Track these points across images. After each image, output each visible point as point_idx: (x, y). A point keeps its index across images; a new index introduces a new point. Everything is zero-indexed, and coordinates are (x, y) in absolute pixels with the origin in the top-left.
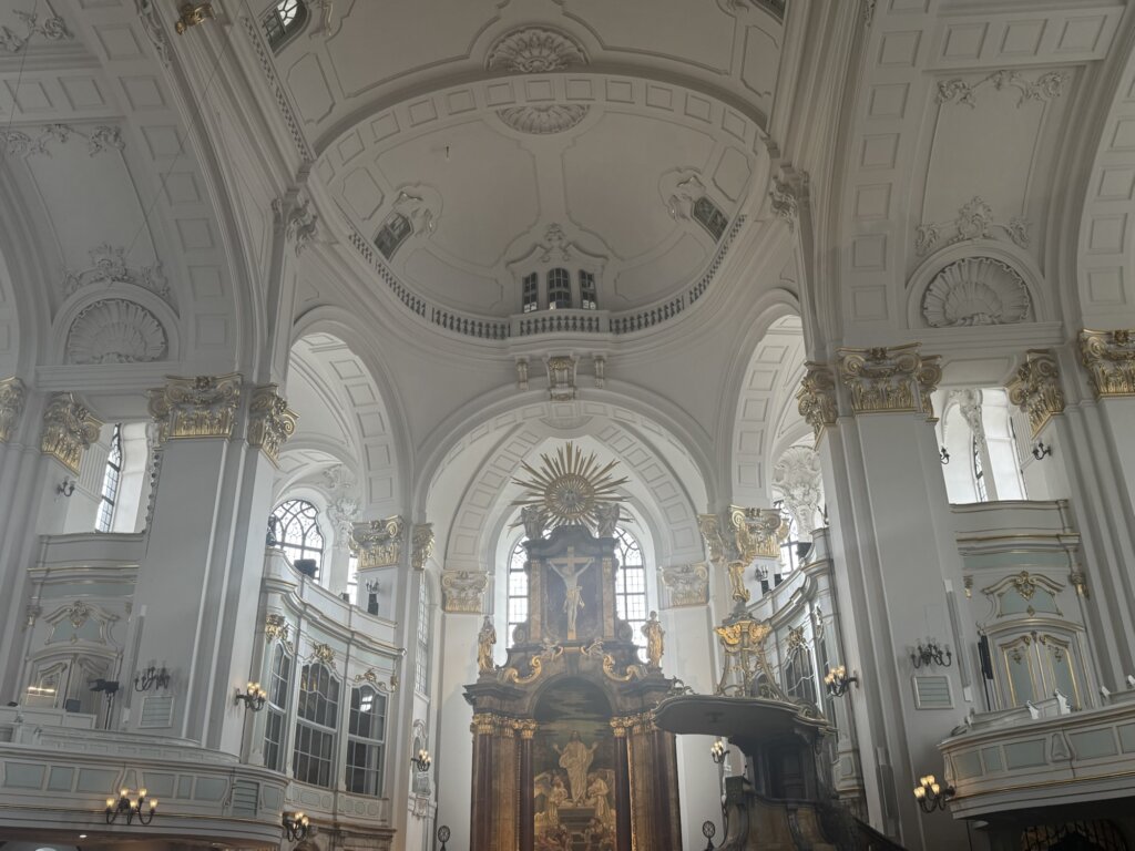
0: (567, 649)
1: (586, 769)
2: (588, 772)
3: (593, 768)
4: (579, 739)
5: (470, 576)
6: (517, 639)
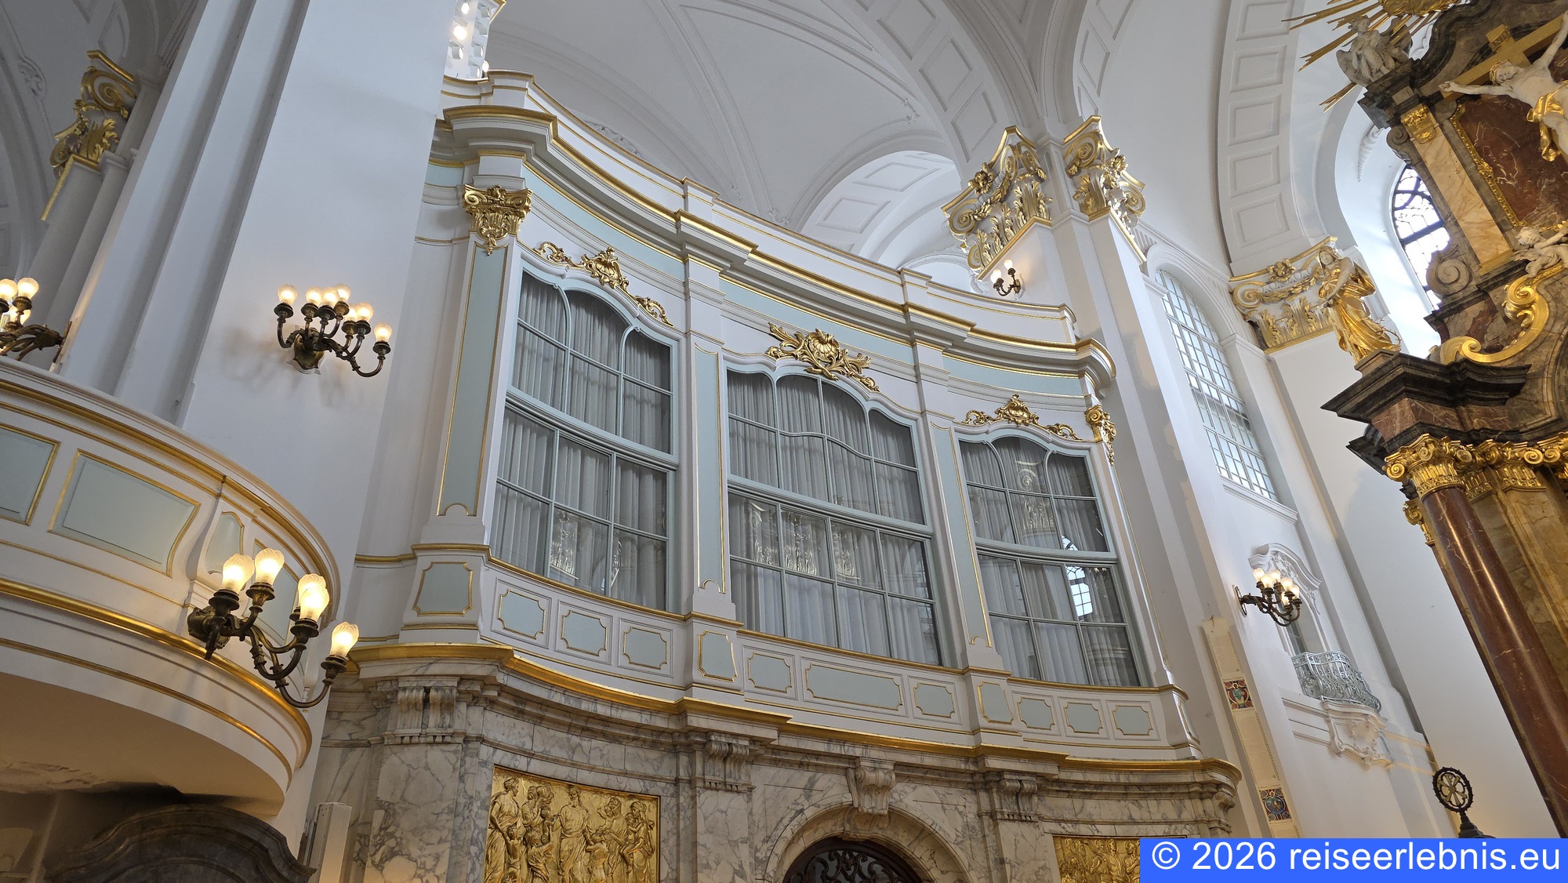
5: (1296, 266)
6: (1444, 285)
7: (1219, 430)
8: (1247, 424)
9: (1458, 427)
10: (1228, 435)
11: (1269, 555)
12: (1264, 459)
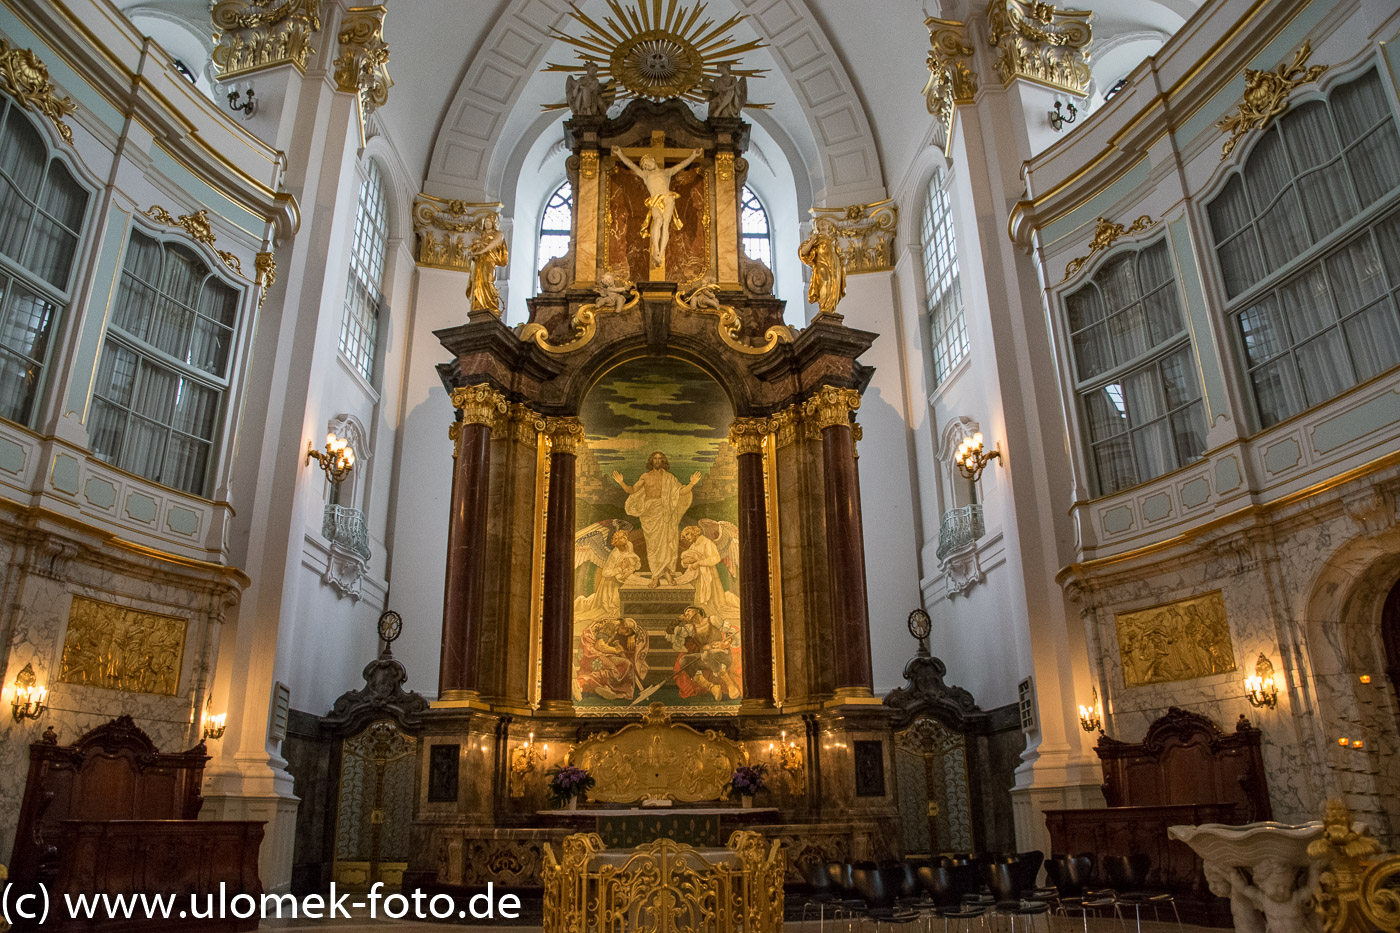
0: (649, 296)
1: (677, 520)
2: (683, 523)
3: (692, 516)
4: (665, 466)
5: (468, 210)
6: (549, 283)
7: (354, 310)
8: (377, 315)
9: (508, 386)
10: (359, 316)
11: (345, 423)
12: (376, 347)
